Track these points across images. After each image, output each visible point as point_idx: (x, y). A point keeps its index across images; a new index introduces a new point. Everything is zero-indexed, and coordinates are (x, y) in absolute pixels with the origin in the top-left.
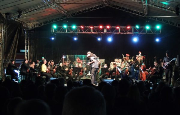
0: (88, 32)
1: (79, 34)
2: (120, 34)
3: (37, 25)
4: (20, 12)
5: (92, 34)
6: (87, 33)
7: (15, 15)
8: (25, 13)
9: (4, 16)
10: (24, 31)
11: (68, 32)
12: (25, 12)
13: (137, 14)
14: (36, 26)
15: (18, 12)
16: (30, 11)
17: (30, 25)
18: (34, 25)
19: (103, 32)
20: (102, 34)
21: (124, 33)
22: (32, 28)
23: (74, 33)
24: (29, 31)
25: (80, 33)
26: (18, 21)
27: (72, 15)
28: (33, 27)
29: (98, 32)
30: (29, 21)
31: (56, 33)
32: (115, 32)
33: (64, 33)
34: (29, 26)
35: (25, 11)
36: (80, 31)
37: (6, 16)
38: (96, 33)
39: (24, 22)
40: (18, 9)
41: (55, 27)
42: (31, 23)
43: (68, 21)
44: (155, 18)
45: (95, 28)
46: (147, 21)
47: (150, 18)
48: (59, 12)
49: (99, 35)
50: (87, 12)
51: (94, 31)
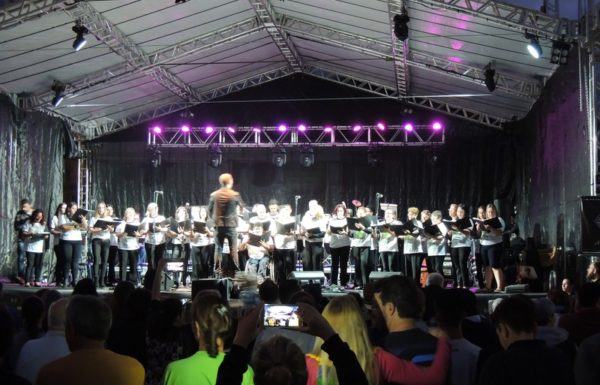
0: (247, 142)
1: (222, 148)
2: (334, 146)
3: (109, 127)
4: (58, 89)
5: (258, 149)
6: (245, 145)
7: (45, 99)
8: (74, 93)
9: (15, 100)
10: (77, 143)
11: (195, 145)
12: (73, 90)
13: (380, 92)
14: (106, 131)
15: (54, 88)
16: (87, 87)
17: (90, 128)
18: (102, 128)
19: (289, 141)
20: (287, 148)
21: (347, 145)
22: (96, 135)
23: (210, 147)
24: (86, 143)
25: (225, 145)
26: (55, 115)
27: (203, 98)
28: (99, 133)
29: (274, 141)
30: (89, 115)
31: (161, 149)
32: (321, 142)
33: (181, 145)
34: (87, 130)
35: (74, 87)
36: (226, 142)
37: (21, 102)
38: (271, 144)
39: (74, 118)
40: (52, 83)
41: (157, 130)
42: (93, 122)
43: (192, 115)
44: (427, 103)
45: (268, 132)
46: (406, 111)
47: (415, 103)
48: (167, 88)
49: (277, 151)
50: (244, 90)
51: (264, 139)
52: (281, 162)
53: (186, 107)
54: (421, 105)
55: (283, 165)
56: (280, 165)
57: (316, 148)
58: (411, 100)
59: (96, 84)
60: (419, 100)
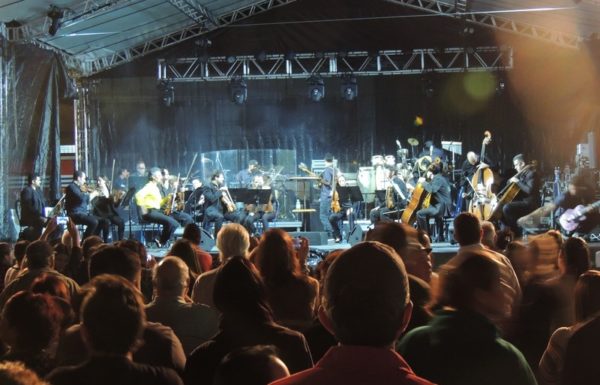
0: (277, 73)
1: (247, 81)
2: (381, 76)
3: (109, 60)
4: (55, 15)
5: (291, 79)
6: (273, 77)
8: (74, 19)
10: (72, 80)
11: (214, 79)
12: (71, 16)
13: (432, 8)
14: (106, 65)
15: (50, 14)
16: (90, 12)
17: (87, 63)
18: (101, 61)
19: (328, 71)
20: (325, 79)
21: (395, 73)
22: (94, 70)
23: (233, 80)
24: (84, 81)
25: (249, 77)
26: (48, 48)
27: (222, 22)
28: (98, 68)
29: (309, 71)
30: (86, 46)
31: (174, 84)
32: (366, 70)
33: (198, 79)
34: (83, 64)
35: (73, 13)
36: (251, 73)
37: (11, 32)
38: (305, 75)
39: (69, 51)
40: (48, 7)
42: (91, 54)
43: (209, 42)
44: (489, 21)
45: (301, 60)
46: (466, 30)
47: (474, 21)
48: (181, 11)
49: (313, 82)
50: (270, 11)
51: (296, 69)
52: (318, 94)
53: (200, 33)
54: (481, 22)
55: (322, 99)
56: (318, 98)
57: (359, 78)
58: (469, 17)
59: (100, 8)
60: (479, 17)
